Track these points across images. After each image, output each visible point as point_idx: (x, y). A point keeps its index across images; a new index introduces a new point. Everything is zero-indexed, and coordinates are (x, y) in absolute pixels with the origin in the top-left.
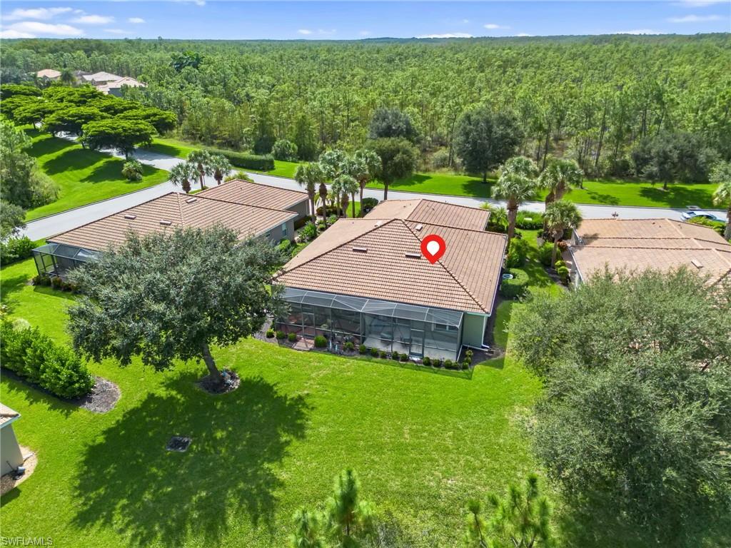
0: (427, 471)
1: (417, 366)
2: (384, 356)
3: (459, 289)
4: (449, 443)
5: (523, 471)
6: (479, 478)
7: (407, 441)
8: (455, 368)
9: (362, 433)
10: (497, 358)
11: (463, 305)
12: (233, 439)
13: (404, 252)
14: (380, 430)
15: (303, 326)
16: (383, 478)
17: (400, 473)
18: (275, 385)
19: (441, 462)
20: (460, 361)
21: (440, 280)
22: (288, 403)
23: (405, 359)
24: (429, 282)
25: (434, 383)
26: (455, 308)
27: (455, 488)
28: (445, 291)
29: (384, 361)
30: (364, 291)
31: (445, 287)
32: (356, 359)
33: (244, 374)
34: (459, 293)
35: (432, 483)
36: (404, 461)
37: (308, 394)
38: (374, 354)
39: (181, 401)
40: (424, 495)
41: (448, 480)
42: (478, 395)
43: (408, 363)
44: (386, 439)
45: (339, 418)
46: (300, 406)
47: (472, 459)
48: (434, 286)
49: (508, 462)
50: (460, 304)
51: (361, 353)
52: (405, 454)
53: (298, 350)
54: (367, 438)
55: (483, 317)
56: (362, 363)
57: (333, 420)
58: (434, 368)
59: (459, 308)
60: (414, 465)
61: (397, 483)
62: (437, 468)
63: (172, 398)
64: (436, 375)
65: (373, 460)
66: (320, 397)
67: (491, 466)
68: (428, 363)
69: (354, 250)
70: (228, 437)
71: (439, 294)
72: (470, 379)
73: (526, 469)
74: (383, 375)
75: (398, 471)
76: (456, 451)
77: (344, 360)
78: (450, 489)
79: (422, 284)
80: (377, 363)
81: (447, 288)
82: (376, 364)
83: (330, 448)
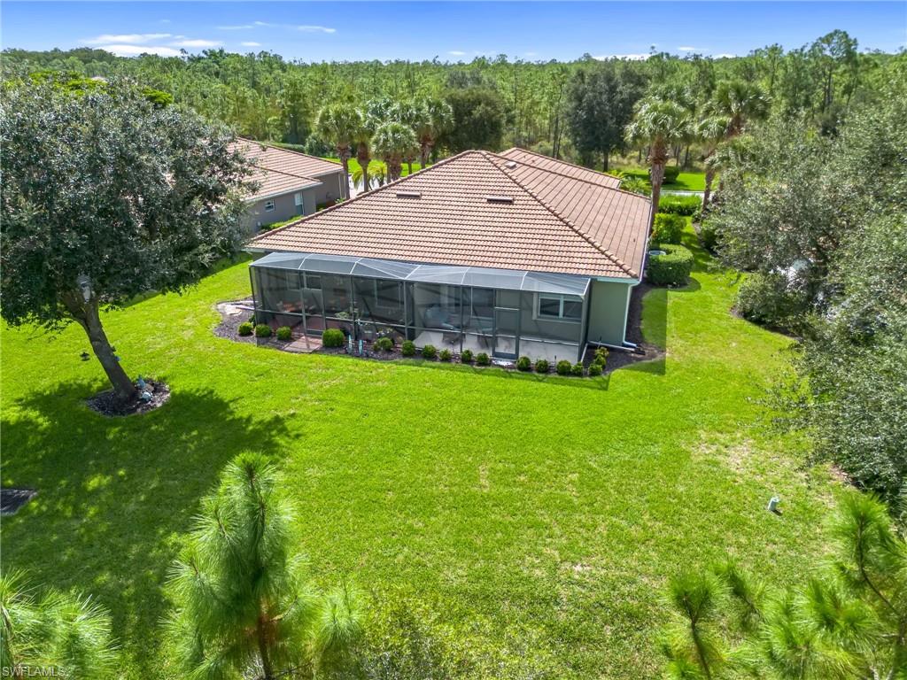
0: (525, 547)
1: (506, 372)
2: (447, 358)
3: (582, 244)
4: (571, 493)
5: (739, 546)
6: (643, 560)
7: (485, 491)
8: (578, 373)
9: (393, 478)
10: (653, 360)
11: (589, 266)
12: (120, 490)
13: (485, 196)
14: (432, 472)
15: (303, 315)
16: (430, 561)
17: (467, 552)
18: (233, 401)
19: (557, 530)
20: (586, 364)
21: (548, 232)
22: (251, 428)
23: (484, 362)
24: (528, 236)
25: (540, 396)
26: (575, 272)
27: (592, 581)
28: (558, 248)
29: (447, 365)
30: (412, 254)
31: (556, 243)
32: (396, 363)
33: (180, 385)
34: (581, 249)
35: (538, 572)
36: (478, 526)
37: (293, 415)
38: (429, 355)
39: (40, 428)
40: (521, 597)
41: (574, 563)
42: (623, 414)
43: (490, 368)
44: (441, 487)
45: (349, 452)
46: (274, 433)
47: (624, 523)
48: (537, 241)
49: (702, 527)
50: (585, 266)
51: (405, 355)
52: (479, 515)
53: (292, 352)
54: (401, 487)
55: (627, 285)
56: (405, 369)
57: (338, 455)
58: (537, 374)
59: (583, 272)
60: (499, 535)
61: (460, 572)
62: (549, 540)
63: (28, 422)
64: (542, 384)
65: (410, 527)
66: (318, 419)
67: (664, 534)
68: (525, 368)
69: (399, 196)
70: (110, 486)
71: (546, 253)
72: (605, 389)
73: (743, 540)
74: (443, 385)
75: (464, 548)
76: (587, 508)
77: (374, 364)
78: (579, 583)
79: (515, 240)
80: (434, 368)
81: (560, 243)
82: (430, 370)
83: (321, 506)
